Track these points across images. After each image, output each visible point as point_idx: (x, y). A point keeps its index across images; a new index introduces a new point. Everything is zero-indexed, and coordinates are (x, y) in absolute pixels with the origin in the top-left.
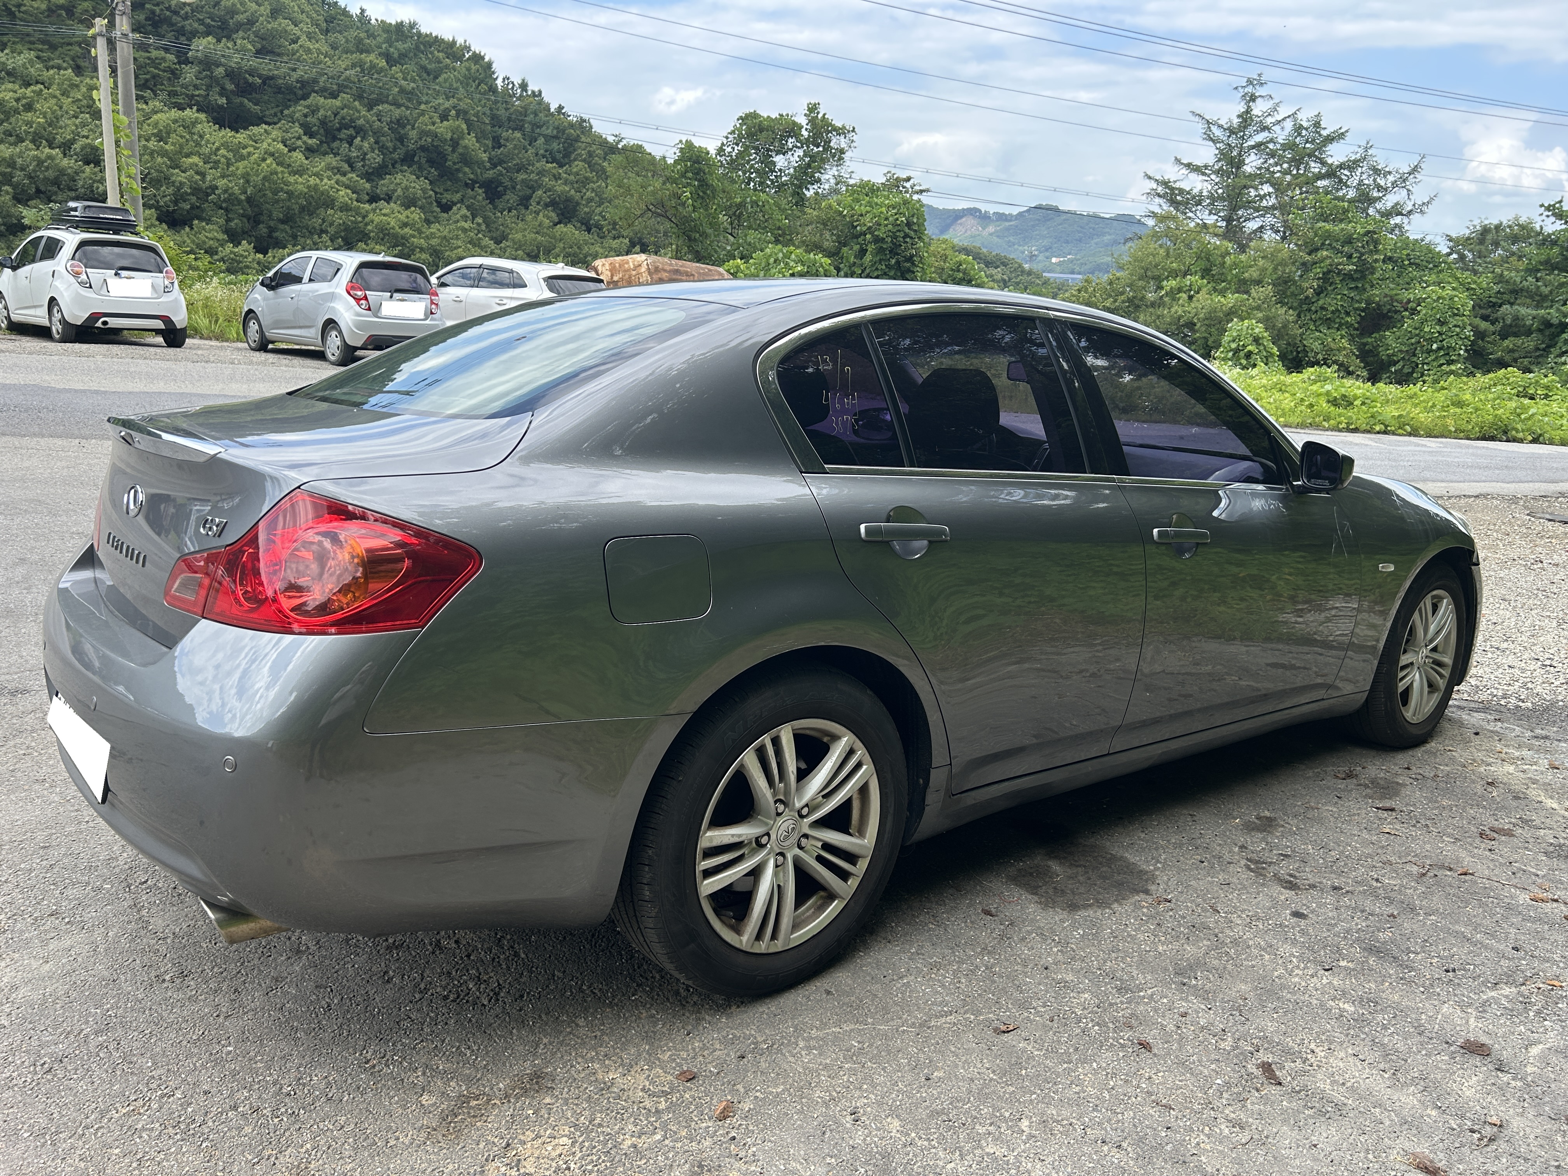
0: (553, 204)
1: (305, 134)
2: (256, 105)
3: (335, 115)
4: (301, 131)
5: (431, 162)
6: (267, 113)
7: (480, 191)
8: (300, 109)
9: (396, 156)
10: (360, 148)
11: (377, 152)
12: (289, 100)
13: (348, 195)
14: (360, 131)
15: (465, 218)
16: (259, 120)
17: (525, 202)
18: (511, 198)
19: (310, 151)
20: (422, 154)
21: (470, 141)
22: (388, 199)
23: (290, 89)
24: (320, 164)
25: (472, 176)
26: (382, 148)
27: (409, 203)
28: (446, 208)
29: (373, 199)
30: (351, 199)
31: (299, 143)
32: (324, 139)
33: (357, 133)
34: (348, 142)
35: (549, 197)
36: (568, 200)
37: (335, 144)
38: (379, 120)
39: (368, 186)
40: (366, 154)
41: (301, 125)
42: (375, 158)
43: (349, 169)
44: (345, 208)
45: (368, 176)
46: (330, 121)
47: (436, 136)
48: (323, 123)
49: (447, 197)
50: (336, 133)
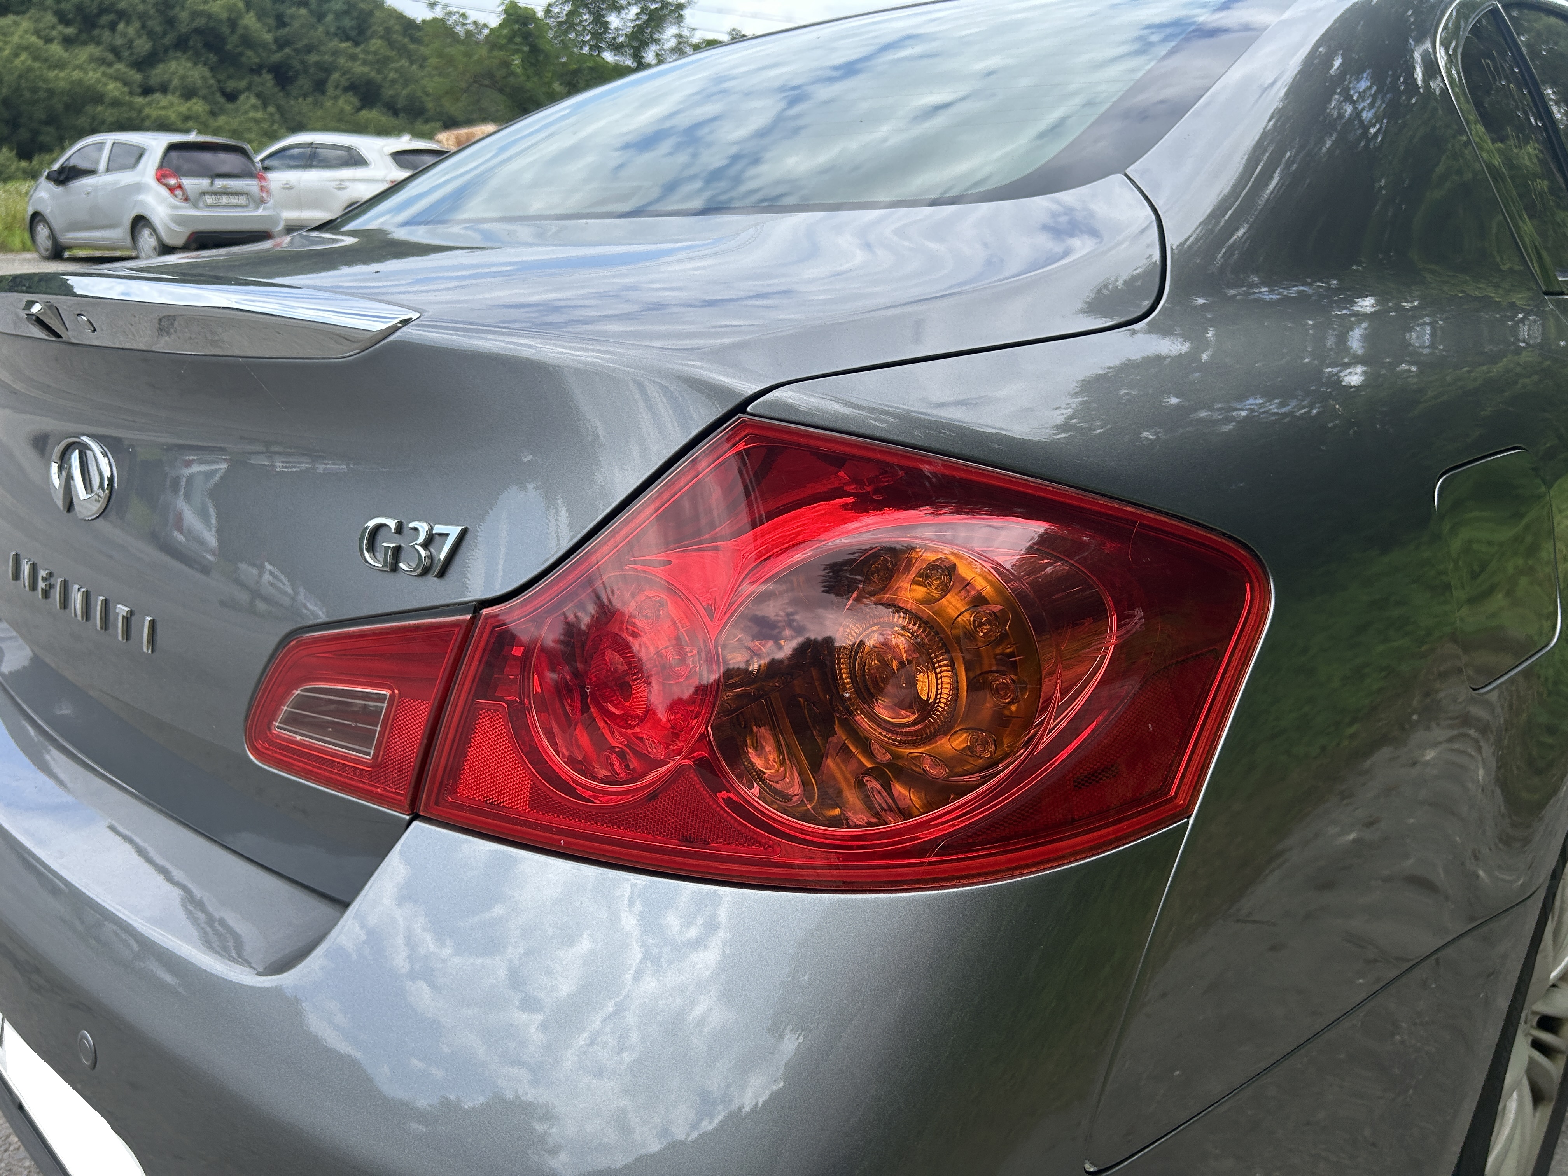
0: (352, 87)
1: (60, 22)
4: (54, 19)
5: (208, 46)
7: (269, 77)
9: (166, 40)
10: (124, 35)
11: (144, 37)
14: (122, 15)
15: (254, 107)
16: (5, 10)
17: (320, 86)
18: (304, 82)
19: (68, 42)
20: (197, 38)
21: (250, 20)
22: (164, 89)
25: (256, 60)
26: (151, 34)
27: (189, 94)
28: (232, 97)
29: (147, 91)
30: (122, 93)
31: (54, 33)
32: (82, 26)
33: (120, 19)
34: (109, 29)
35: (347, 80)
36: (369, 83)
37: (96, 32)
39: (139, 78)
40: (132, 41)
41: (54, 13)
42: (143, 45)
43: (115, 59)
44: (117, 104)
45: (138, 65)
47: (211, 17)
48: (78, 8)
49: (231, 85)
50: (96, 19)
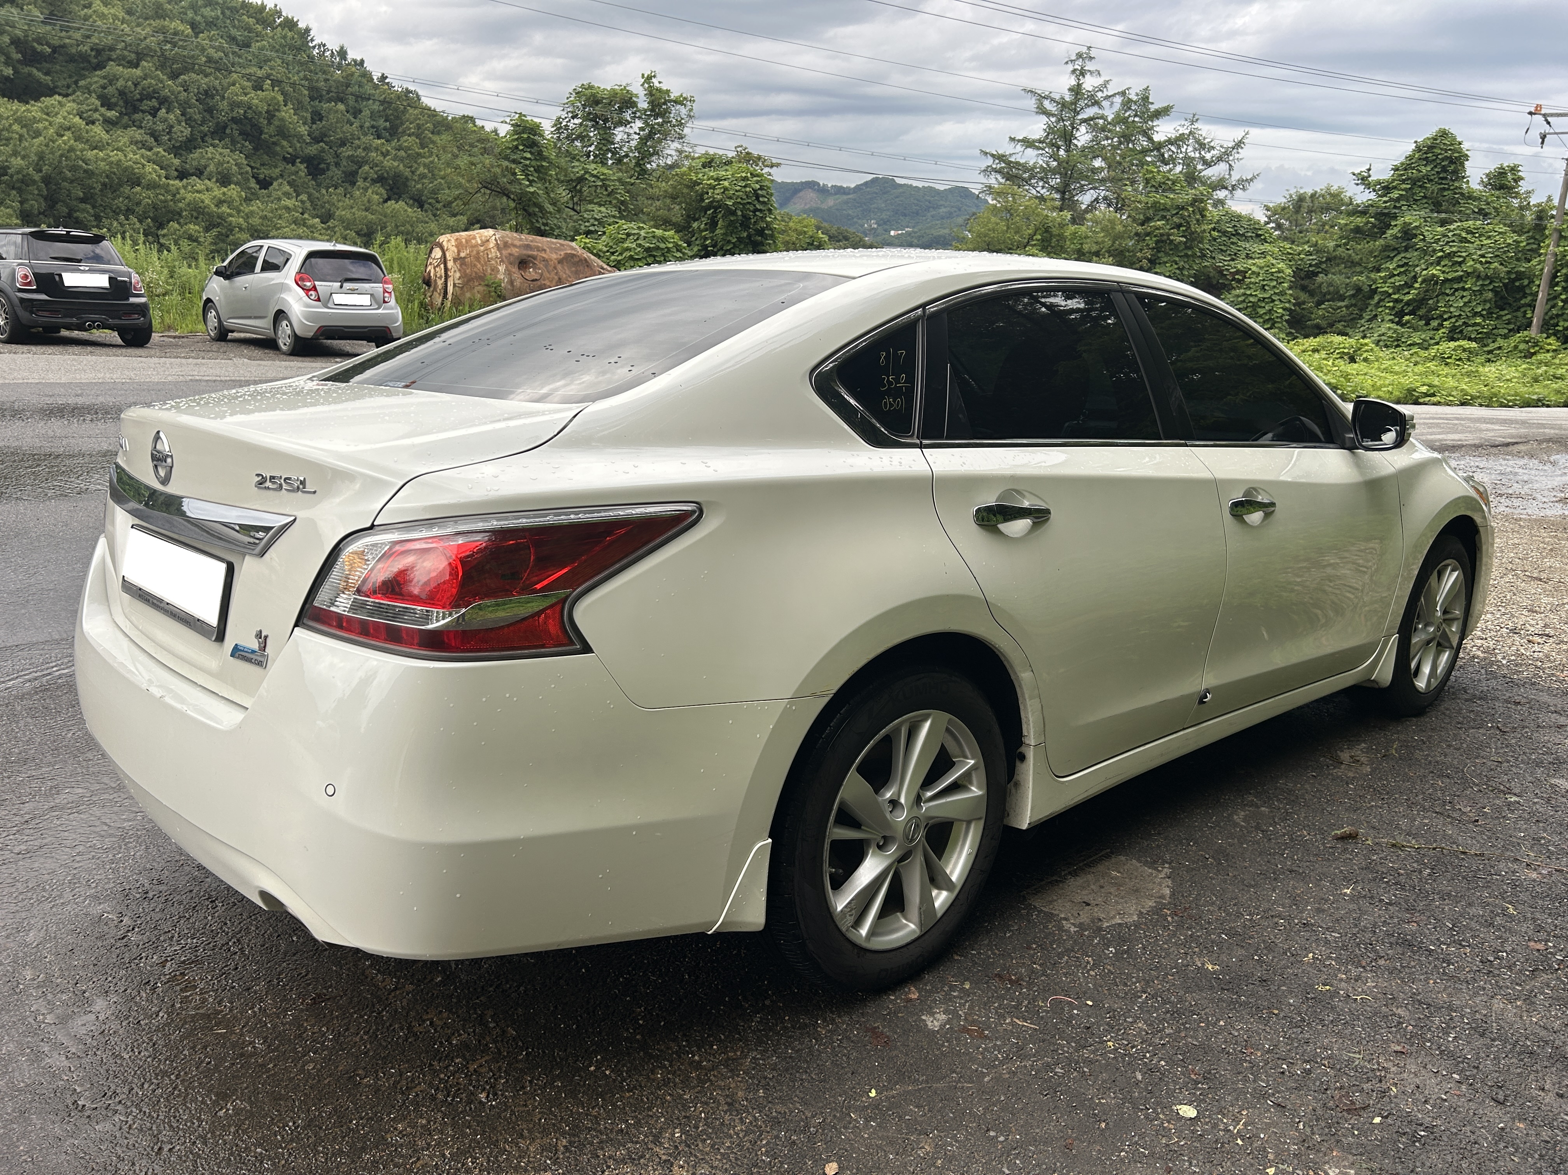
0: (380, 180)
1: (102, 106)
2: (46, 74)
3: (136, 85)
4: (98, 103)
5: (245, 135)
6: (59, 84)
7: (302, 167)
8: (96, 79)
9: (205, 128)
10: (165, 121)
11: (183, 124)
12: (83, 69)
13: (156, 172)
14: (164, 101)
15: (287, 195)
16: (51, 92)
17: (351, 178)
18: (336, 173)
19: (109, 124)
20: (234, 126)
21: (287, 114)
22: (200, 174)
23: (84, 57)
24: (123, 137)
25: (290, 150)
26: (189, 121)
27: (224, 180)
28: (265, 184)
29: (184, 175)
30: (159, 176)
31: (96, 116)
32: (123, 110)
33: (161, 104)
34: (150, 114)
35: (376, 173)
36: (397, 176)
37: (137, 116)
38: (185, 91)
39: (177, 162)
40: (172, 127)
41: (99, 97)
42: (182, 131)
43: (155, 144)
44: (152, 186)
45: (176, 150)
46: (132, 92)
47: (250, 108)
48: (122, 93)
49: (264, 172)
50: (138, 103)
